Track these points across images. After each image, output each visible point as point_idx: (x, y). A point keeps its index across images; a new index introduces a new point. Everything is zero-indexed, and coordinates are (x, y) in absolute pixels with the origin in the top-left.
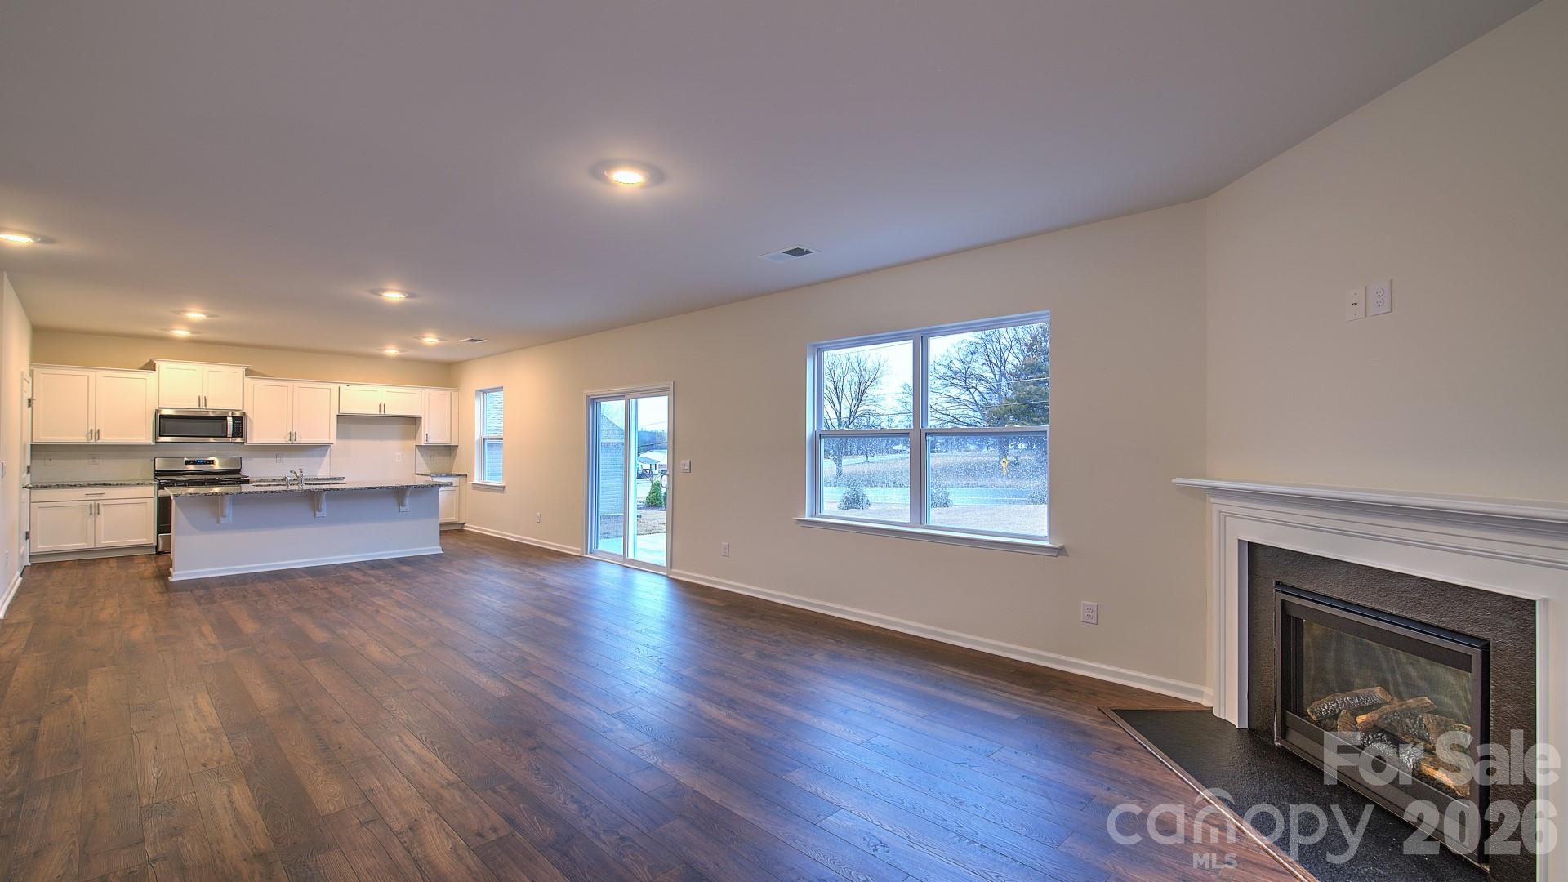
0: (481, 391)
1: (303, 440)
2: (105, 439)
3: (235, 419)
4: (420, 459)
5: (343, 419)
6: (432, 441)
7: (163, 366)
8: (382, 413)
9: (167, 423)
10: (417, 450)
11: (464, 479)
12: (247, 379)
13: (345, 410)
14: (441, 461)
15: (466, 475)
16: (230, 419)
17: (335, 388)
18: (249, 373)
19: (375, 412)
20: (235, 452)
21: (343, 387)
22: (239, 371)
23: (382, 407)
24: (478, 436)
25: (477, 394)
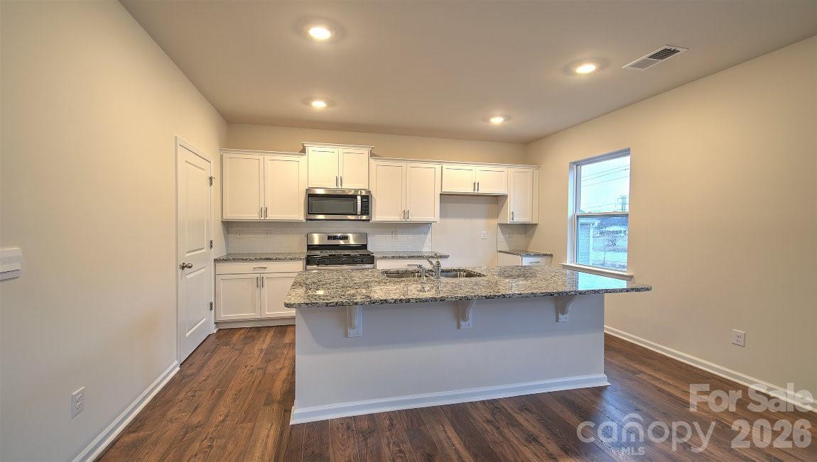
0: (574, 163)
1: (414, 218)
2: (272, 216)
3: (363, 197)
4: (501, 237)
5: (446, 197)
6: (519, 219)
7: (312, 149)
8: (476, 191)
9: (316, 202)
10: (499, 229)
11: (549, 258)
12: (372, 161)
13: (447, 189)
14: (519, 240)
15: (551, 255)
16: (359, 198)
17: (438, 167)
18: (372, 155)
19: (470, 190)
20: (362, 228)
21: (445, 166)
22: (365, 152)
23: (476, 185)
24: (570, 213)
25: (571, 168)
